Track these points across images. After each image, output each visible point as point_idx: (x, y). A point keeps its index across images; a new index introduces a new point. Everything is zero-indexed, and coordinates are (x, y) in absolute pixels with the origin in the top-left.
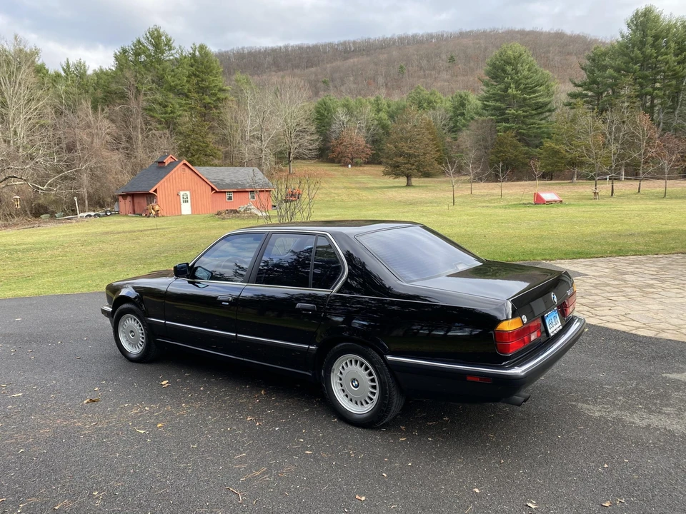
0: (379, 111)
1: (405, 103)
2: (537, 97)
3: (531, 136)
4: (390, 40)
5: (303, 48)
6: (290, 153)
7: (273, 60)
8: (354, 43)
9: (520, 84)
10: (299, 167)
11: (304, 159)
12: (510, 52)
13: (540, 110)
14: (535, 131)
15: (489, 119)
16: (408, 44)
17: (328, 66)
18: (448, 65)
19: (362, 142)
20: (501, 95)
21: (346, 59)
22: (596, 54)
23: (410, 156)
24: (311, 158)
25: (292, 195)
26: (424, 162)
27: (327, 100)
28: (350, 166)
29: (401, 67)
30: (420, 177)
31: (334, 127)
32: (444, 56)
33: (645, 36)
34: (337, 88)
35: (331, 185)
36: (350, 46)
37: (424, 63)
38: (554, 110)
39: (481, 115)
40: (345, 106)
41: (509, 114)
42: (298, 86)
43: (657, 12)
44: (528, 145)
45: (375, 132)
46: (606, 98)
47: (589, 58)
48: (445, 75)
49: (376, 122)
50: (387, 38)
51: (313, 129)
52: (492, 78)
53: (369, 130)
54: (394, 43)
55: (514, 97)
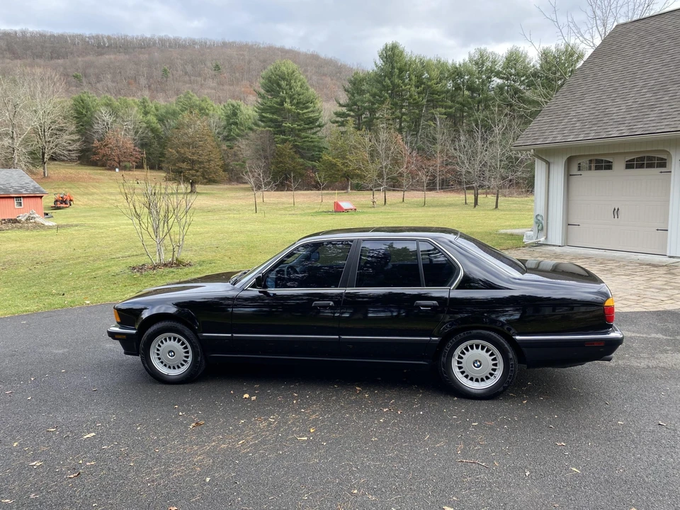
0: (146, 113)
1: (174, 107)
2: (309, 112)
3: (304, 149)
4: (150, 40)
5: (45, 36)
6: (43, 154)
7: (7, 45)
8: (109, 38)
9: (294, 98)
10: (54, 170)
11: (63, 161)
12: (284, 68)
13: (311, 125)
14: (308, 144)
15: (267, 131)
16: (170, 47)
17: (80, 59)
18: (213, 73)
19: (130, 145)
20: (277, 108)
21: (101, 54)
22: (356, 79)
23: (193, 162)
24: (71, 160)
25: (64, 201)
26: (208, 168)
27: (85, 97)
28: (117, 170)
29: (165, 70)
30: (205, 184)
31: (96, 127)
32: (209, 64)
33: (393, 68)
34: (92, 85)
35: (102, 191)
36: (104, 41)
37: (189, 68)
38: (322, 126)
39: (258, 126)
40: (107, 105)
41: (285, 127)
42: (50, 78)
43: (401, 48)
44: (302, 157)
45: (144, 135)
46: (365, 120)
47: (350, 82)
48: (211, 83)
49: (145, 125)
50: (146, 38)
51: (73, 128)
52: (268, 91)
53: (136, 132)
54: (154, 43)
55: (289, 111)
